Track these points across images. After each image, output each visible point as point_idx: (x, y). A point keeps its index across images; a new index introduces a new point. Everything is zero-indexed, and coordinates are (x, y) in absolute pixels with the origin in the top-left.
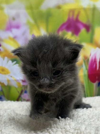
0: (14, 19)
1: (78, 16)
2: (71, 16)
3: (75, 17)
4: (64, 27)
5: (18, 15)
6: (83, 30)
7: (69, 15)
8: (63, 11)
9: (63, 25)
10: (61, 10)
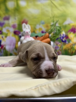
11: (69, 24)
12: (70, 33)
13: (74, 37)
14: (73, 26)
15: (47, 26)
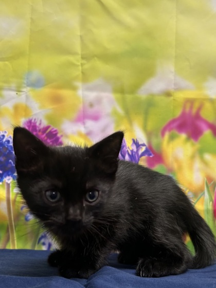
0: (91, 105)
1: (199, 109)
2: (187, 109)
3: (194, 111)
4: (175, 124)
5: (99, 101)
6: (207, 134)
7: (184, 107)
8: (174, 100)
9: (173, 121)
10: (172, 98)
11: (168, 94)
12: (172, 138)
13: (193, 157)
14: (191, 101)
15: (57, 100)
